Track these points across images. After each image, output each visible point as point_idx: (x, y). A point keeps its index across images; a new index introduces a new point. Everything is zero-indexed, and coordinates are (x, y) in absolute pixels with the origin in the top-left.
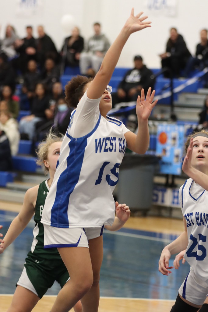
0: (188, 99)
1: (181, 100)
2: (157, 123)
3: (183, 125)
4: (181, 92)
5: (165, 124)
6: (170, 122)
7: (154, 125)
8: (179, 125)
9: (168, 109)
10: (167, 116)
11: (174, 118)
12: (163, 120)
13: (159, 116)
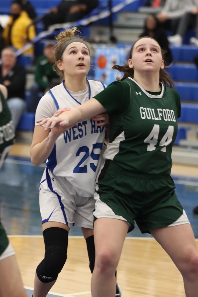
0: (128, 19)
1: (121, 20)
2: (95, 46)
3: (124, 47)
4: (121, 11)
5: (104, 46)
6: (110, 44)
7: (92, 48)
8: (119, 47)
9: (107, 30)
10: (106, 38)
11: (113, 40)
12: (101, 42)
13: (97, 39)
